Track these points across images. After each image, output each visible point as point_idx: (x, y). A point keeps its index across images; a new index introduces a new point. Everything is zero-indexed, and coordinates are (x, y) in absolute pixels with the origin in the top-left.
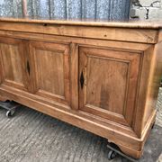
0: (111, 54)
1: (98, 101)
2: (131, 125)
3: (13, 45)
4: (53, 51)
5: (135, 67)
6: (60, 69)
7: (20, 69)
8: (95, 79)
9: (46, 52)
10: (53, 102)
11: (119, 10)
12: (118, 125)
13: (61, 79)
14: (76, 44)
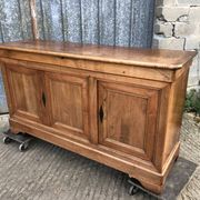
0: (130, 90)
1: (118, 136)
2: (152, 161)
3: (27, 75)
4: (71, 83)
5: (154, 103)
6: (79, 101)
7: (34, 100)
8: (114, 113)
9: (63, 84)
10: (71, 135)
11: (142, 25)
12: (139, 160)
13: (79, 112)
14: (95, 78)
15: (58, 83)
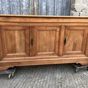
1: (72, 49)
14: (64, 26)
15: (42, 32)
